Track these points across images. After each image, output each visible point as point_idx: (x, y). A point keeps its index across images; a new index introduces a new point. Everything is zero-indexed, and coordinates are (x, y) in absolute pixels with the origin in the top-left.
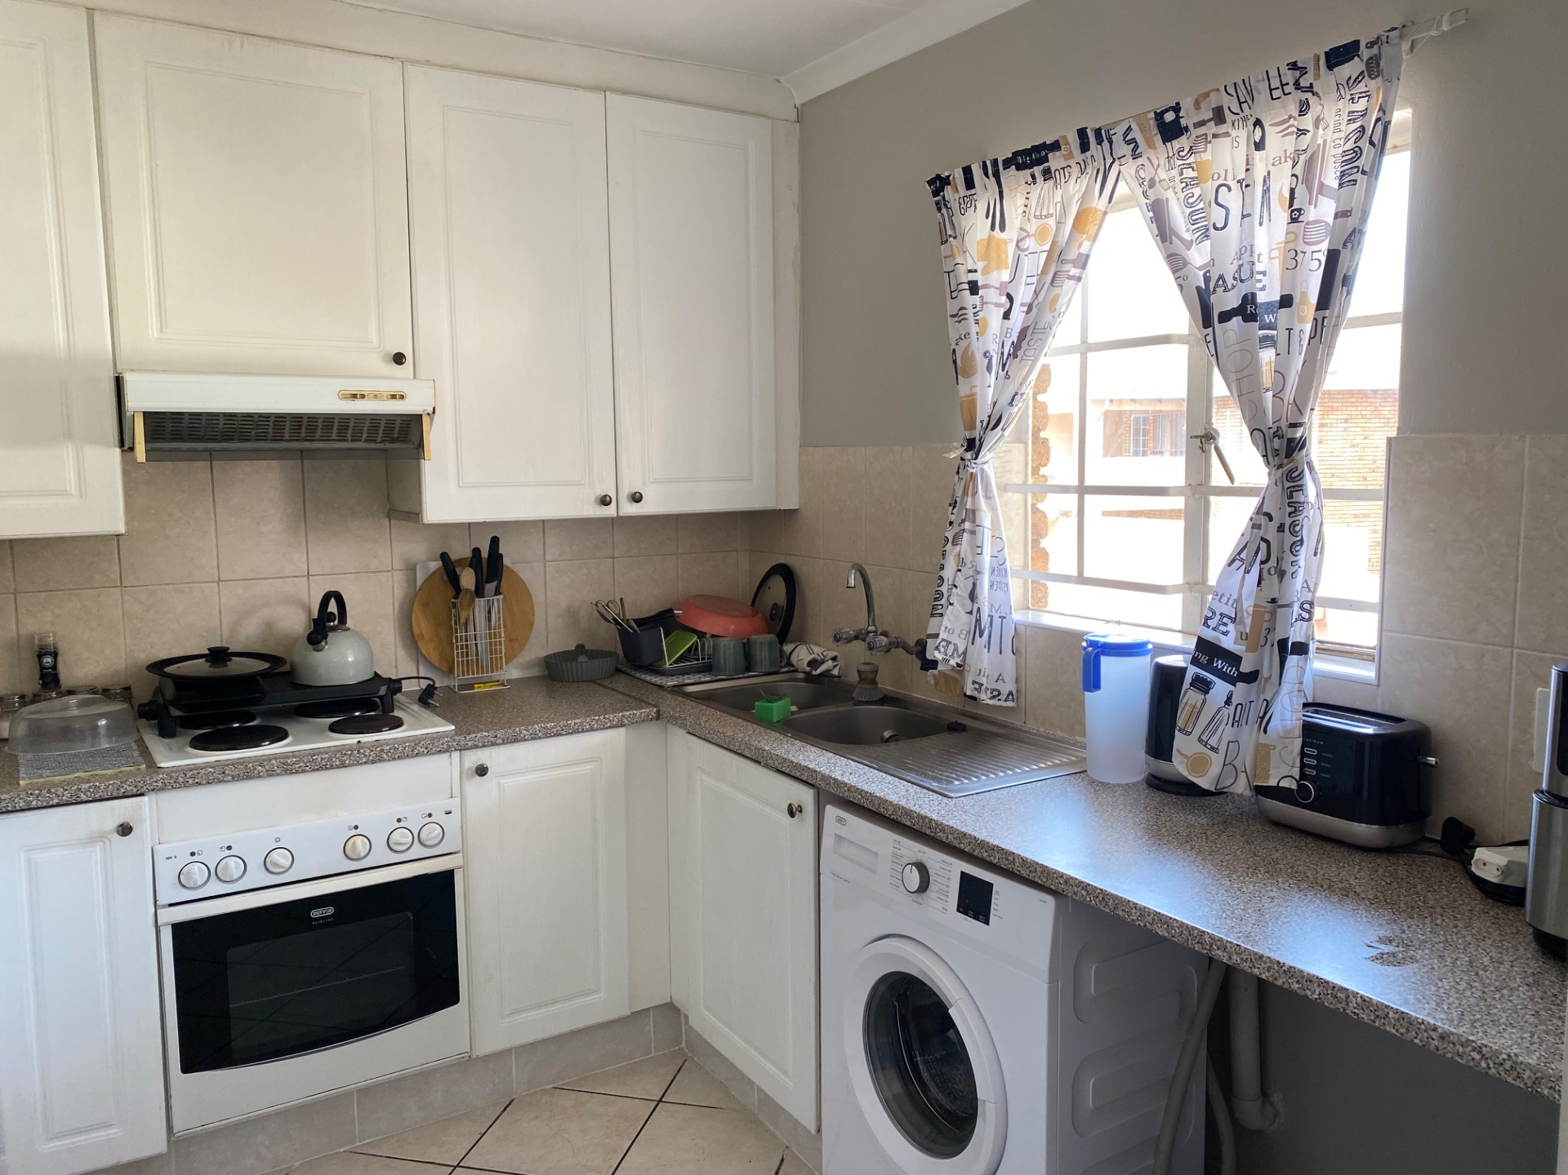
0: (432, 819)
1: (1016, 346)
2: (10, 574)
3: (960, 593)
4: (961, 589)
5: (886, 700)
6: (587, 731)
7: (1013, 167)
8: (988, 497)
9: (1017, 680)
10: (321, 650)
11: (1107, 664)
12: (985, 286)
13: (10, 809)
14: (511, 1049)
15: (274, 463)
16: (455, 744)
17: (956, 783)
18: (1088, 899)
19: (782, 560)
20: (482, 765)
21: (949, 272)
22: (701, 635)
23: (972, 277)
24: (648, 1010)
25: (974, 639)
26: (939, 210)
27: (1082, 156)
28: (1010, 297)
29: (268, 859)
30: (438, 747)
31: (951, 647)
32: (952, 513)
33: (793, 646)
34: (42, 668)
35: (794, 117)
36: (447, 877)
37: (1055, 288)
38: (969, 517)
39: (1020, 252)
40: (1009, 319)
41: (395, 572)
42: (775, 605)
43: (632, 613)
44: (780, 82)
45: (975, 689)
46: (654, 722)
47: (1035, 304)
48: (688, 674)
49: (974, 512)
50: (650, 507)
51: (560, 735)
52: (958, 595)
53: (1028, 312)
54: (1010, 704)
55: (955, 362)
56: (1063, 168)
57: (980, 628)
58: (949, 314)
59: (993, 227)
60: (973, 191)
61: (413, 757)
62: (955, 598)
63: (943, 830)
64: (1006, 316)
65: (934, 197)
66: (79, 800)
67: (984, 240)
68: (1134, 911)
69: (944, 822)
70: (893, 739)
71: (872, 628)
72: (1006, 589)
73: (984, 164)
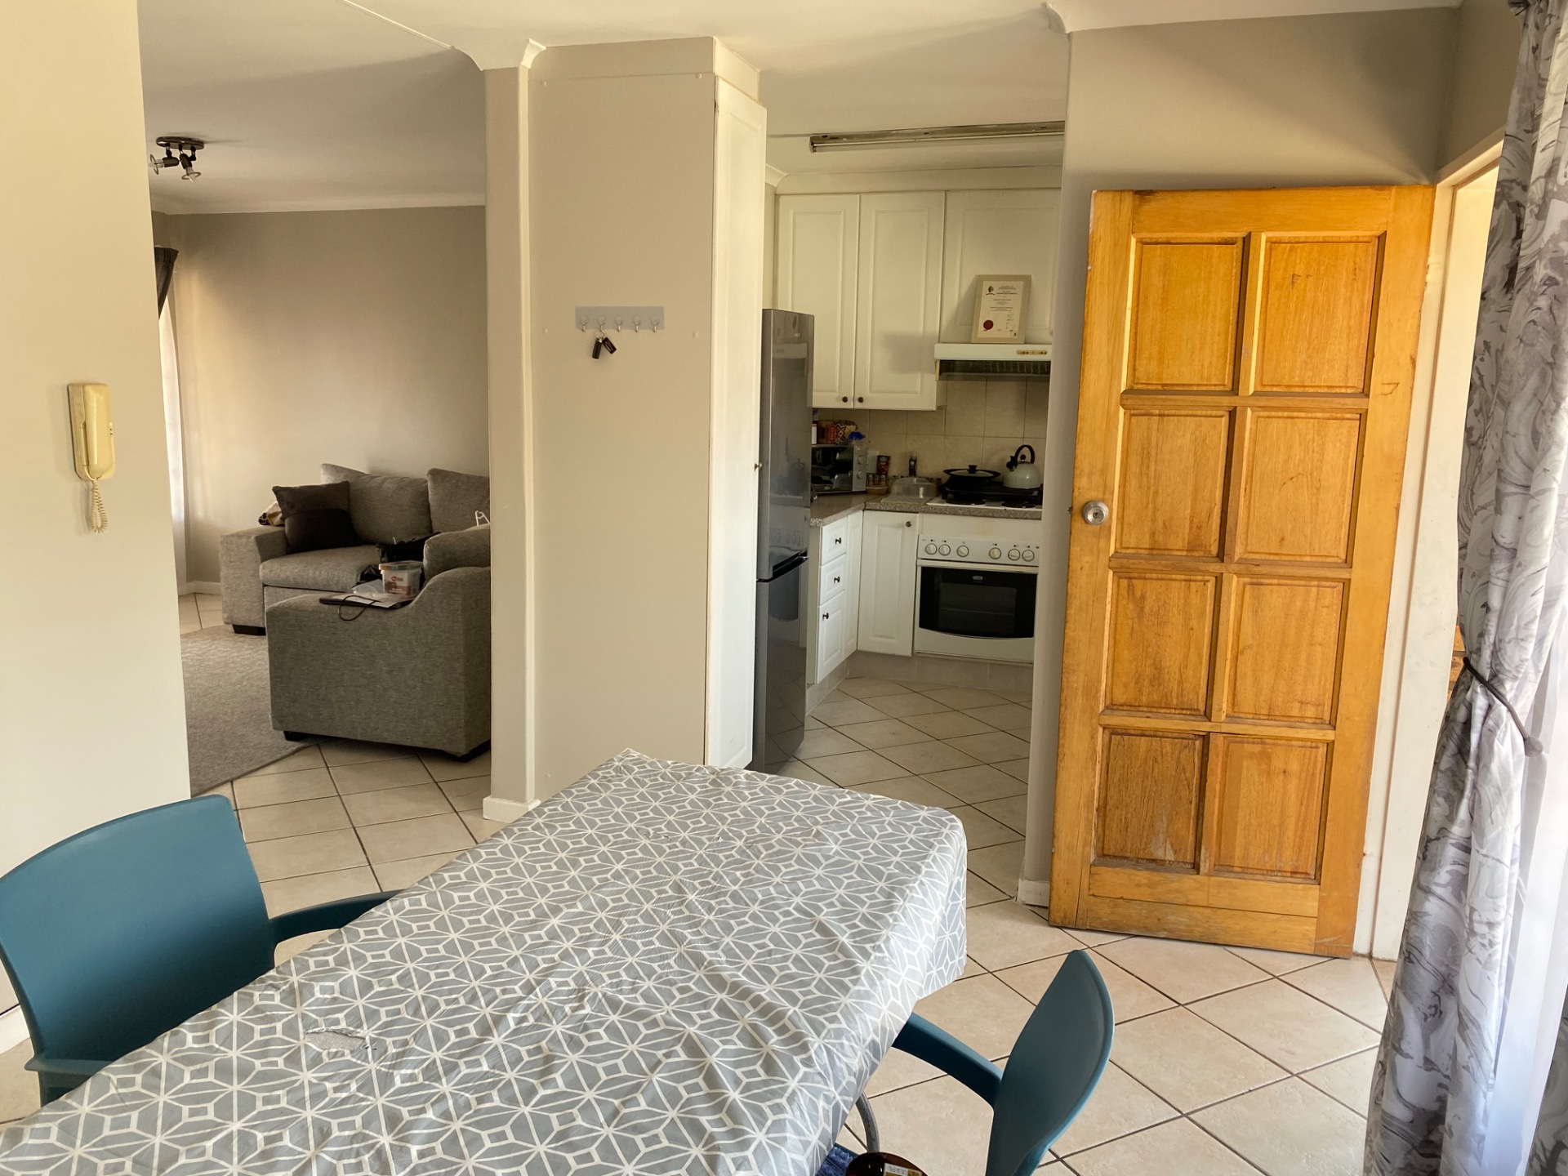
0: (1029, 549)
2: (905, 426)
10: (1014, 471)
13: (874, 508)
15: (1013, 383)
29: (959, 550)
34: (910, 465)
36: (1033, 576)
61: (1023, 519)
66: (896, 510)
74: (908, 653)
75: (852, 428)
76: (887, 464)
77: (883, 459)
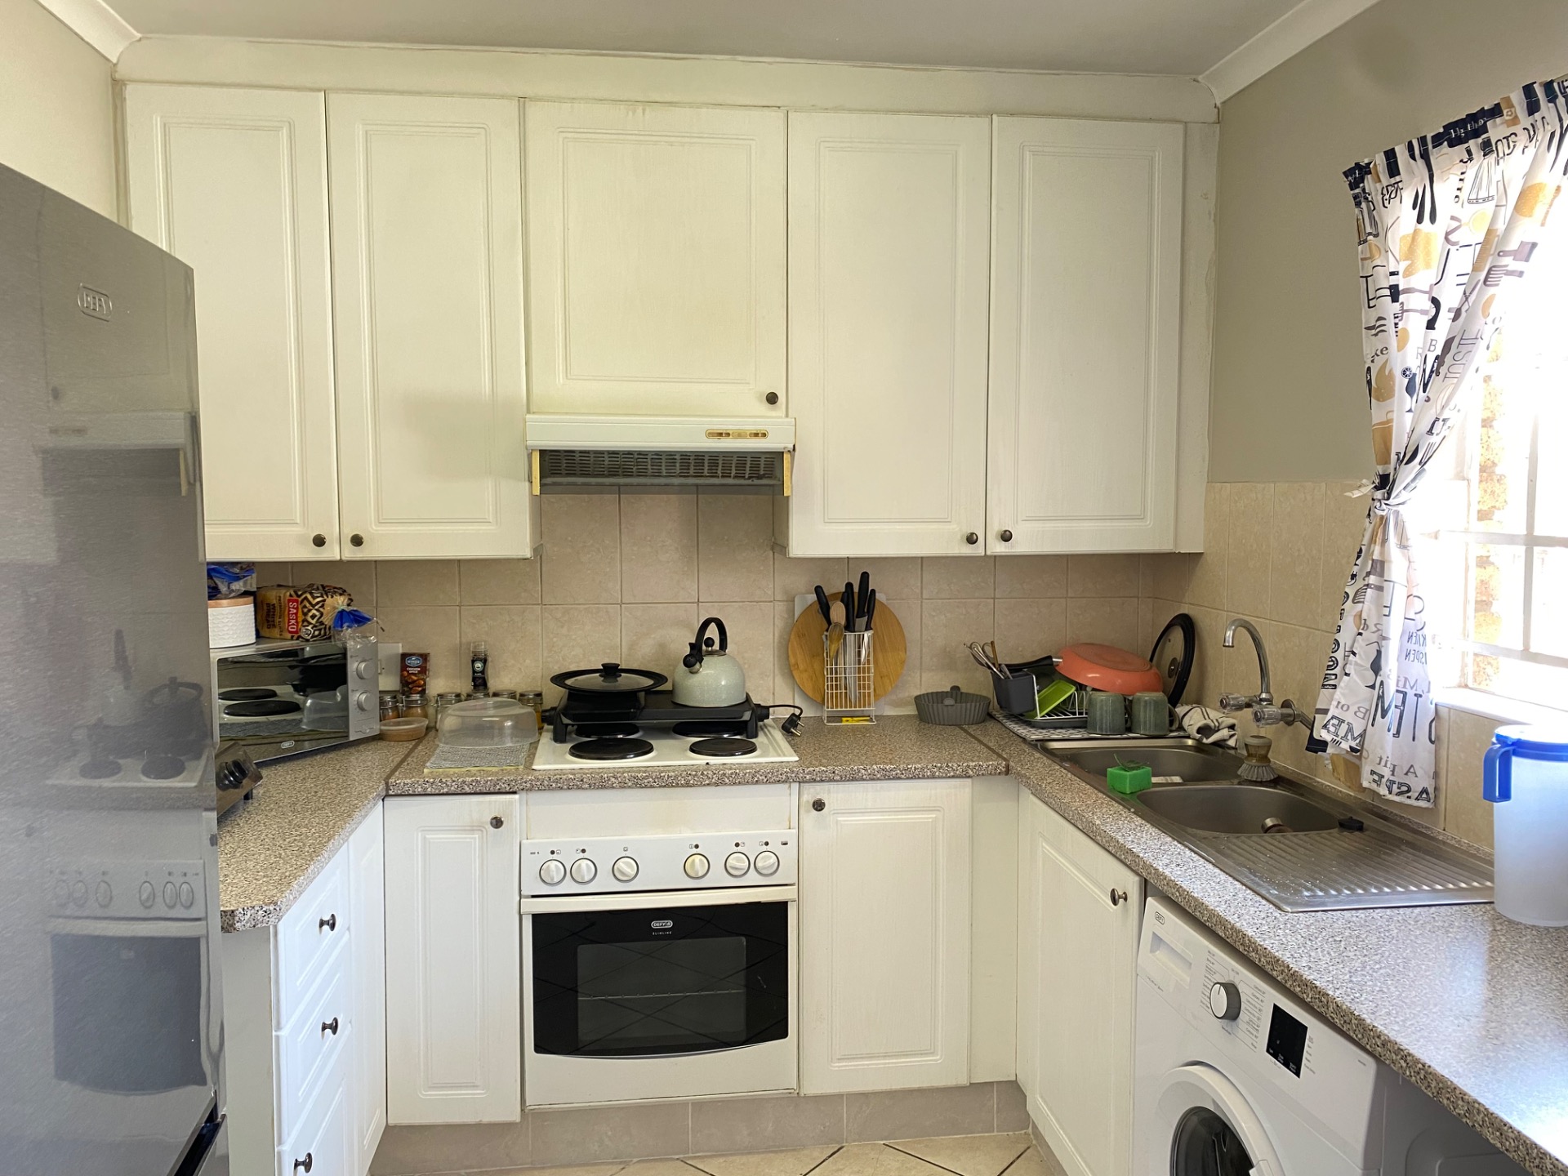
0: (768, 848)
1: (1440, 360)
2: (457, 589)
3: (1359, 662)
4: (1360, 655)
5: (1278, 781)
6: (928, 778)
7: (1446, 143)
8: (1403, 546)
9: (1436, 775)
10: (696, 672)
11: (1521, 768)
12: (1407, 291)
13: (410, 792)
14: (843, 1095)
15: (673, 497)
16: (793, 775)
17: (1306, 894)
18: (1408, 1073)
19: (1185, 609)
20: (820, 800)
21: (1366, 277)
22: (1081, 687)
23: (1393, 280)
24: (992, 1083)
25: (1374, 719)
26: (1358, 204)
27: (1531, 120)
28: (1436, 302)
29: (615, 867)
30: (777, 776)
31: (1344, 727)
32: (1356, 565)
33: (1187, 708)
34: (474, 672)
35: (1214, 118)
36: (781, 908)
37: (1489, 288)
38: (1375, 569)
39: (1449, 246)
40: (1434, 329)
41: (776, 603)
42: (1174, 660)
43: (1005, 658)
44: (1198, 81)
45: (1374, 781)
46: (1003, 777)
47: (1463, 310)
48: (1061, 728)
49: (1382, 563)
50: (1021, 546)
51: (899, 778)
52: (1356, 664)
53: (1454, 320)
54: (1422, 804)
55: (1369, 382)
56: (1507, 138)
57: (1383, 707)
58: (1364, 327)
59: (1420, 220)
60: (1398, 178)
61: (752, 783)
62: (1352, 667)
63: (1256, 950)
64: (1431, 325)
65: (1352, 189)
66: (464, 791)
67: (1408, 235)
68: (1460, 1102)
69: (1258, 940)
70: (1276, 828)
71: (1264, 696)
72: (1423, 660)
73: (1410, 145)
74: (515, 1116)
75: (340, 602)
76: (424, 670)
77: (414, 661)
